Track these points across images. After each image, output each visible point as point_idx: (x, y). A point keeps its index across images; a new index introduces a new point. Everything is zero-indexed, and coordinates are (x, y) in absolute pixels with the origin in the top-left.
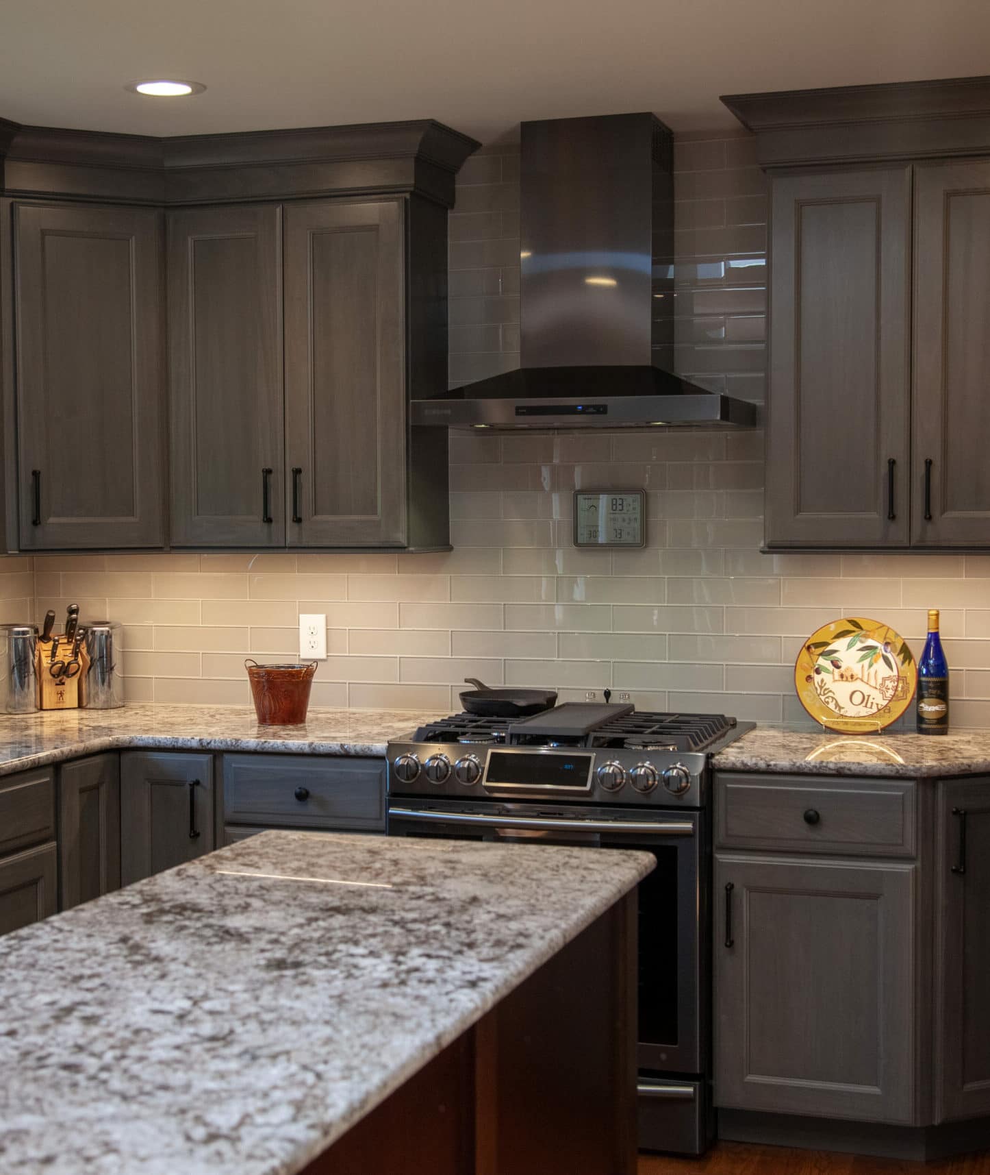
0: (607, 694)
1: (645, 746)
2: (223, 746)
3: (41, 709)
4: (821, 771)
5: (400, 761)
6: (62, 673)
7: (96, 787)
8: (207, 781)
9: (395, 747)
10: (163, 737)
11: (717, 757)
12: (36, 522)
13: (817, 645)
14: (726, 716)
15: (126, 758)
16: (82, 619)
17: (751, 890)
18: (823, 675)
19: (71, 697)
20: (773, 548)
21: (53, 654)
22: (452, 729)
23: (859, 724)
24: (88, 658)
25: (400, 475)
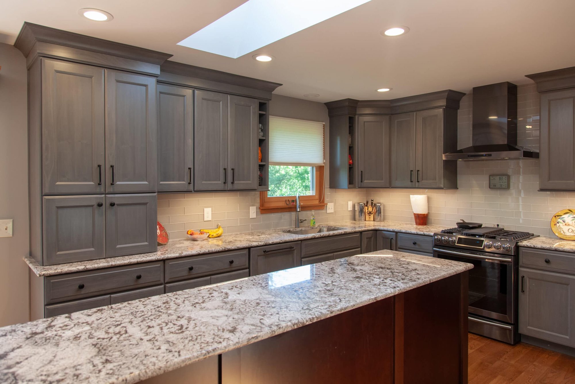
0: (498, 225)
1: (501, 239)
2: (397, 231)
3: (365, 221)
4: (550, 249)
5: (436, 237)
6: (370, 213)
7: (371, 238)
8: (394, 238)
9: (435, 234)
10: (385, 228)
11: (519, 243)
12: (362, 182)
13: (558, 216)
14: (530, 233)
15: (378, 232)
16: (374, 202)
17: (530, 278)
18: (560, 224)
19: (372, 218)
20: (542, 190)
21: (368, 209)
22: (451, 231)
23: (571, 238)
24: (376, 210)
25: (442, 171)
